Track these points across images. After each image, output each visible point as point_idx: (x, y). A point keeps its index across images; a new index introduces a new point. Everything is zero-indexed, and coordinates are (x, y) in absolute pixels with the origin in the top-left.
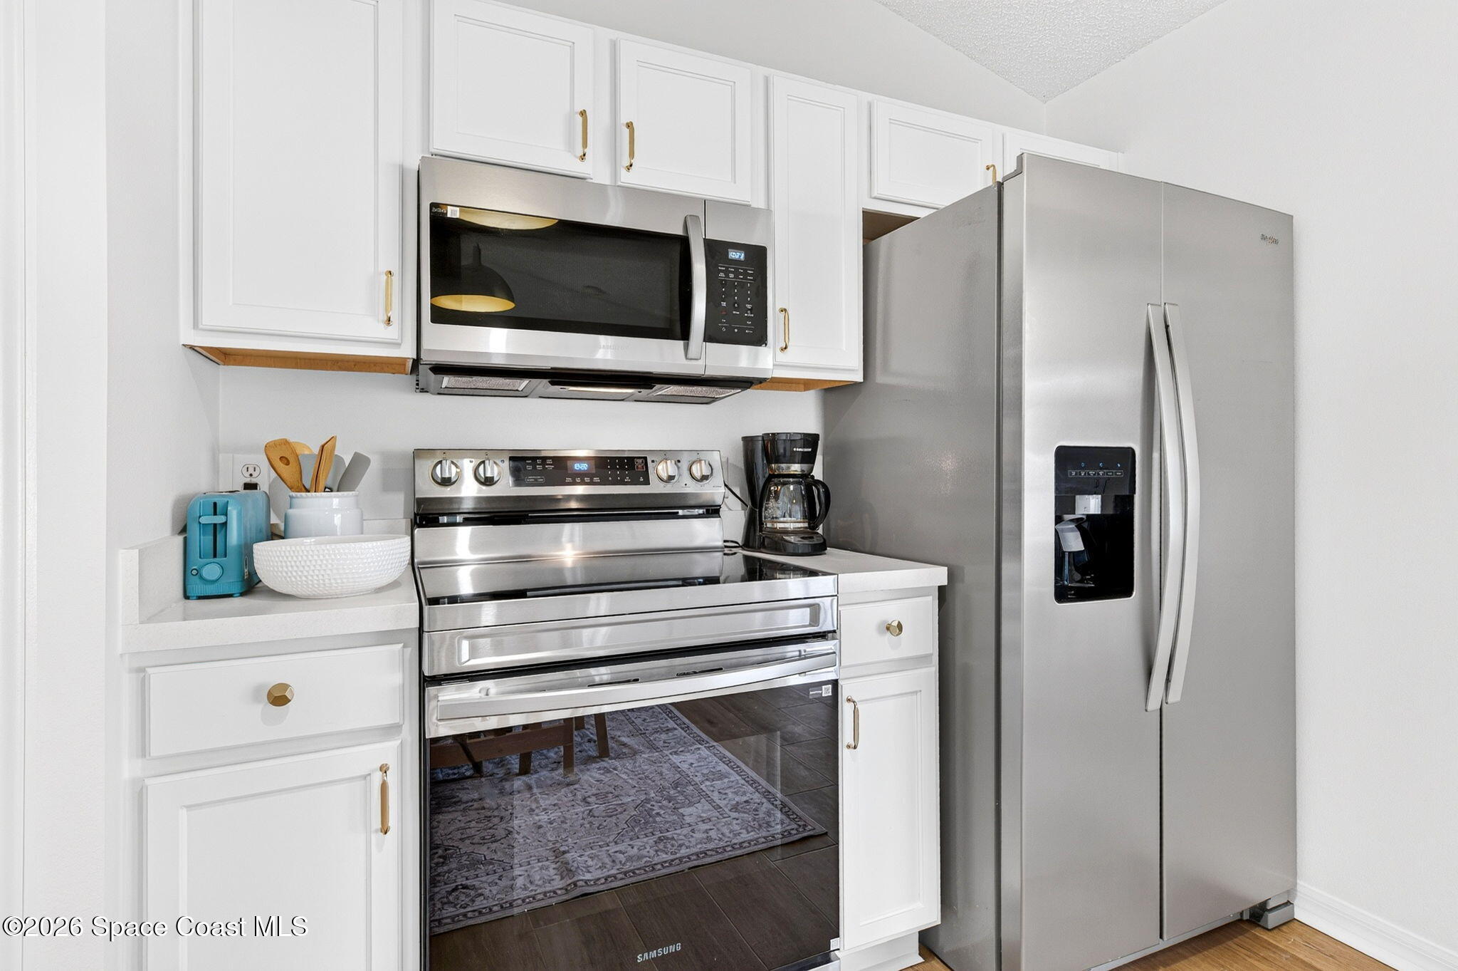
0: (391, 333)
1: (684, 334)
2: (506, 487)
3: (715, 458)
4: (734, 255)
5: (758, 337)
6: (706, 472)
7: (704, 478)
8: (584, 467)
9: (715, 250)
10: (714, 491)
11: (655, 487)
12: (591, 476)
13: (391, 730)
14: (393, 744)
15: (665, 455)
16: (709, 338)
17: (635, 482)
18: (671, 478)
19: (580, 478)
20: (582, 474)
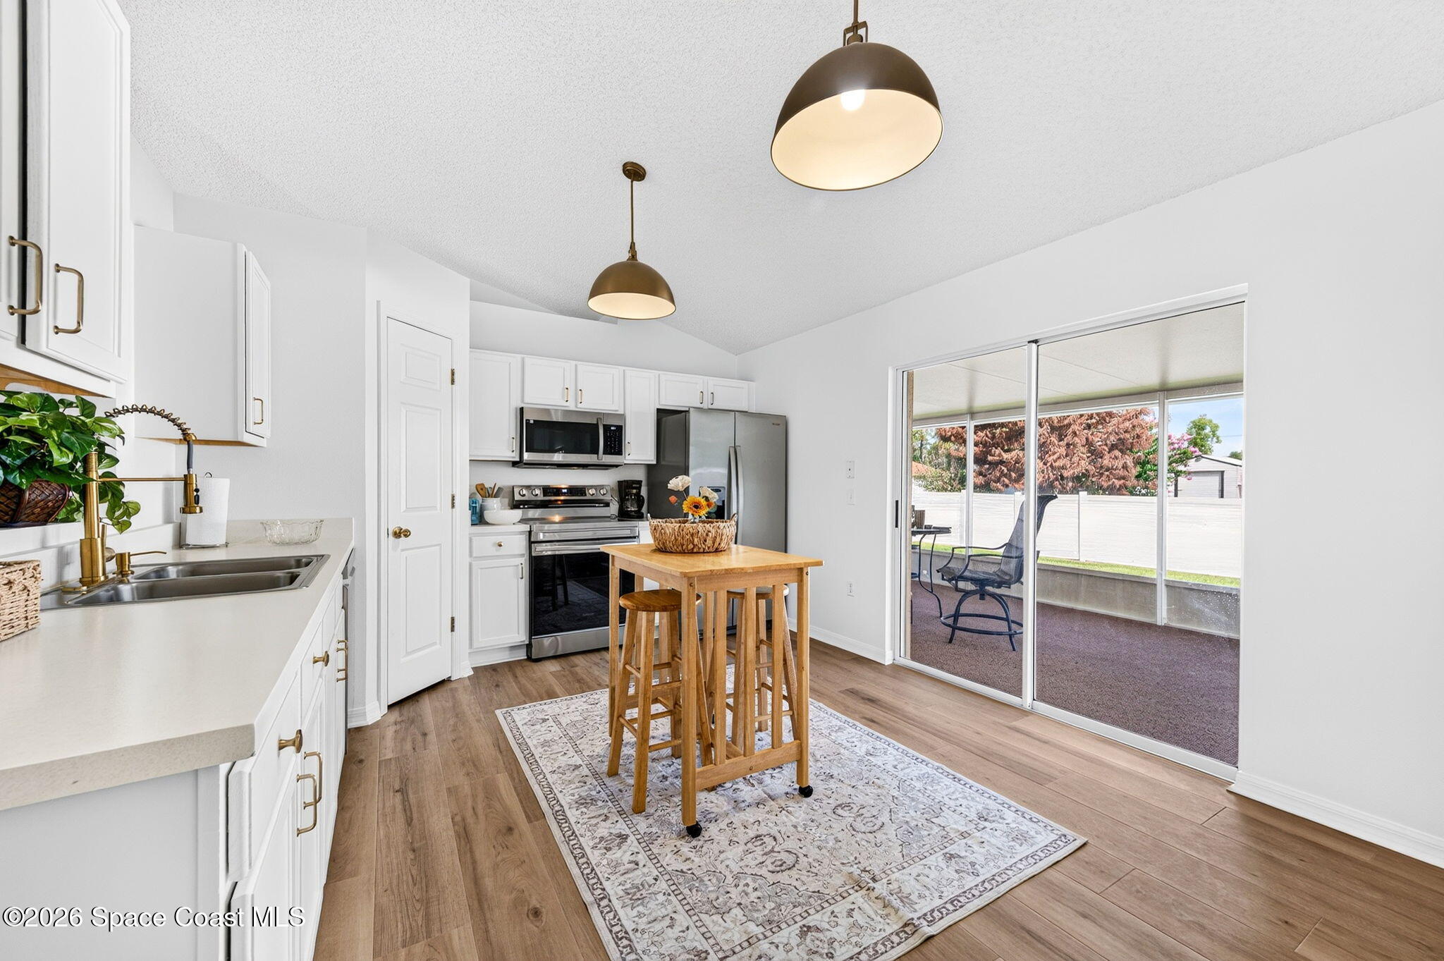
0: (514, 454)
1: (597, 452)
2: (541, 497)
3: (608, 488)
4: (612, 428)
5: (619, 452)
6: (605, 492)
7: (604, 494)
8: (566, 491)
9: (606, 428)
10: (608, 498)
11: (588, 497)
12: (567, 493)
13: (522, 555)
14: (524, 559)
15: (592, 487)
16: (605, 453)
17: (582, 495)
18: (593, 494)
19: (564, 494)
20: (565, 493)
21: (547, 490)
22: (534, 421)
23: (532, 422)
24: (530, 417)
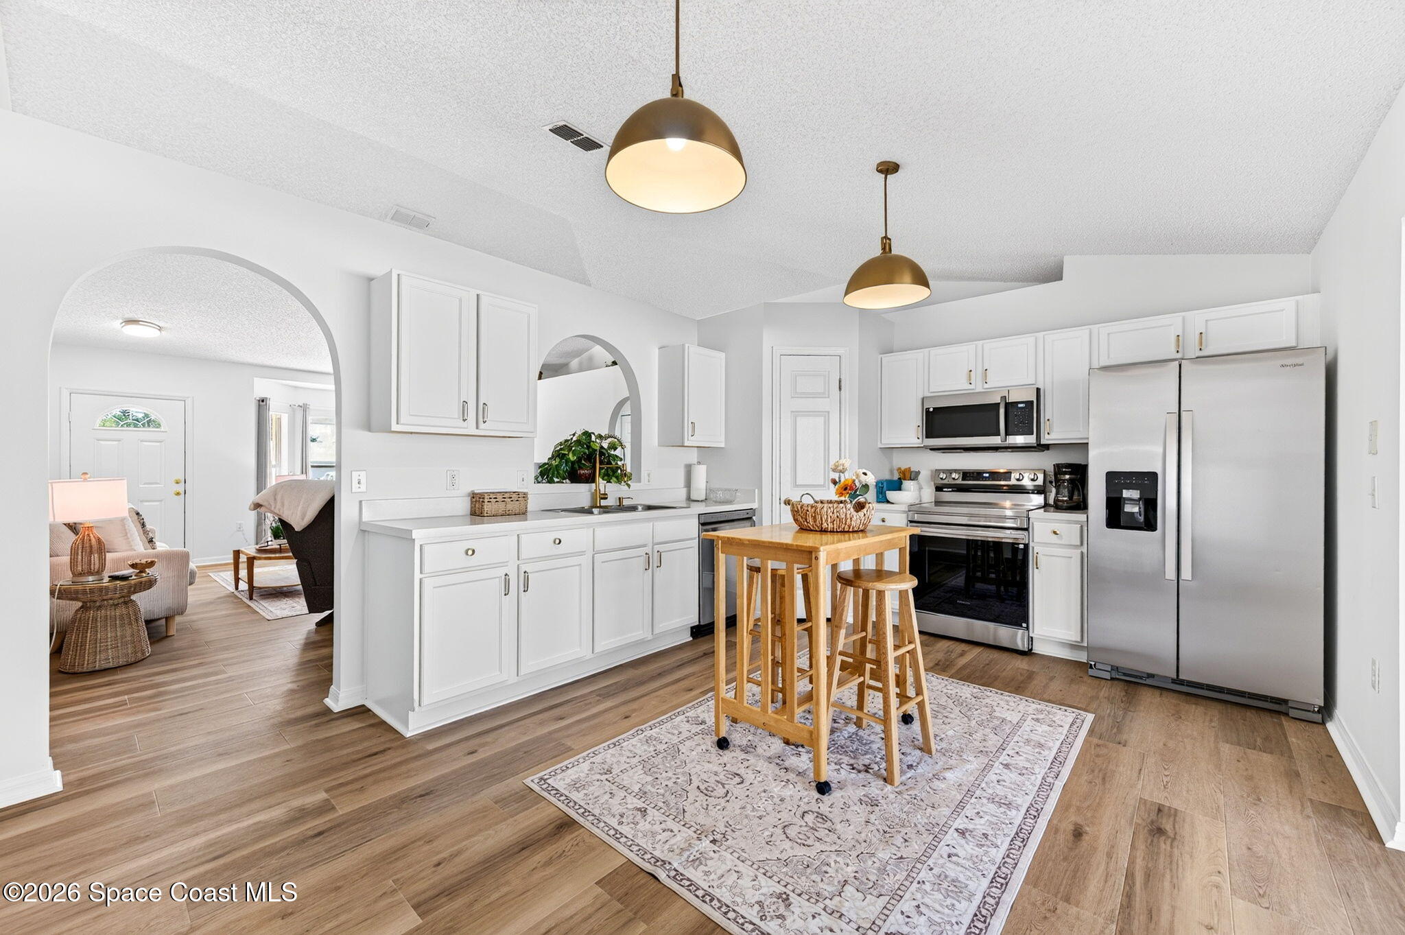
0: (919, 441)
2: (960, 482)
4: (1020, 405)
5: (1029, 432)
7: (1033, 480)
8: (987, 475)
11: (1012, 482)
12: (984, 473)
16: (1009, 434)
17: (1006, 480)
19: (985, 479)
20: (986, 477)
21: (966, 475)
22: (934, 408)
23: (931, 410)
24: (931, 406)
